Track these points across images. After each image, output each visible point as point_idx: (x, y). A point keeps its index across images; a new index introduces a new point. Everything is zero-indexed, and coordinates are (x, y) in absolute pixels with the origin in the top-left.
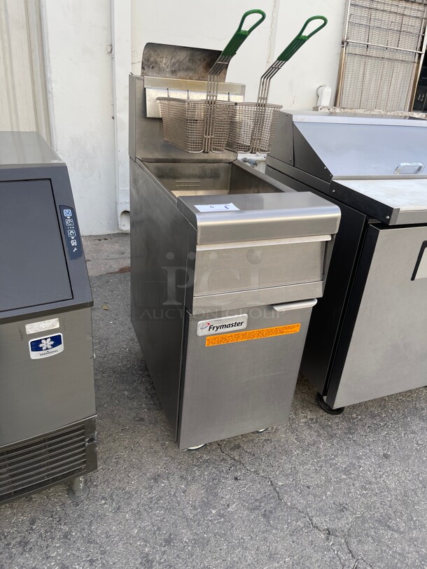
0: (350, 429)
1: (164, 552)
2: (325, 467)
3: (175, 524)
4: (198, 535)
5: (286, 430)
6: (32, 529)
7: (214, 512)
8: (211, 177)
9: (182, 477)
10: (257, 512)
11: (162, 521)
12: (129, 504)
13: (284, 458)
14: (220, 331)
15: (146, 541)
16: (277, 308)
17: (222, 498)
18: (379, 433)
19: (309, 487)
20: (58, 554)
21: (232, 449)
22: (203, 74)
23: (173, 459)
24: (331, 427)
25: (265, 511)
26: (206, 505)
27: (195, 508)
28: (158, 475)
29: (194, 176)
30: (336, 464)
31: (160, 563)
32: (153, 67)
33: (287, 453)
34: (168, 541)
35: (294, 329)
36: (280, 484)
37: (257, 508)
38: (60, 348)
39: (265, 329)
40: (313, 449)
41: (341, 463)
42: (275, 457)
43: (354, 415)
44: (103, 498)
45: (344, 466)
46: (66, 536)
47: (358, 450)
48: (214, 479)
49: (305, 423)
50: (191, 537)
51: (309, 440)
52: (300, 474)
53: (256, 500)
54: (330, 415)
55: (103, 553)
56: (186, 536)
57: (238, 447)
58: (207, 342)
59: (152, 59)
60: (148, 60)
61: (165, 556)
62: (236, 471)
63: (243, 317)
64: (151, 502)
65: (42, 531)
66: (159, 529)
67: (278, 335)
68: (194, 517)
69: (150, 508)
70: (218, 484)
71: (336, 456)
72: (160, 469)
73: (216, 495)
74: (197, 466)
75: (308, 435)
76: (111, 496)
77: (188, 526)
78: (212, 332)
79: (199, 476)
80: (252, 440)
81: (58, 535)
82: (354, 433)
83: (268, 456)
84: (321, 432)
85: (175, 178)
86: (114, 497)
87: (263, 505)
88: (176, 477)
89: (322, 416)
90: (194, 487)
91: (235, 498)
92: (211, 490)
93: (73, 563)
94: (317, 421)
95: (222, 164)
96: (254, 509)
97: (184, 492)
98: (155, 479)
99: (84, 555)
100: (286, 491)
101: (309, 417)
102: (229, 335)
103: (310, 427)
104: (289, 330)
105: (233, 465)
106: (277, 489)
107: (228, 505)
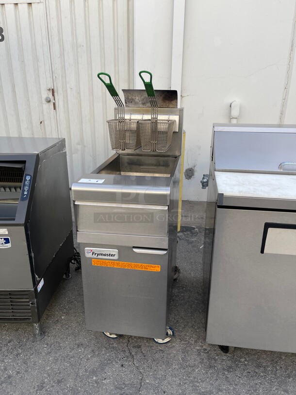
0: (230, 367)
1: (53, 386)
2: (188, 385)
3: (69, 375)
4: (76, 386)
5: (180, 349)
6: (7, 345)
7: (94, 378)
8: (163, 166)
9: (93, 351)
10: (118, 391)
11: (64, 369)
12: (56, 353)
13: (164, 366)
14: (100, 257)
15: (49, 376)
16: (135, 250)
17: (106, 373)
18: (253, 380)
19: (164, 392)
20: (8, 362)
21: (134, 347)
22: (162, 104)
23: (97, 338)
24: (215, 360)
25: (124, 393)
26: (94, 372)
27: (86, 371)
28: (82, 344)
29: (152, 165)
30: (198, 387)
31: (46, 390)
32: (131, 102)
33: (168, 364)
34: (59, 382)
35: (156, 269)
36: (148, 381)
37: (121, 389)
38: (9, 245)
39: (133, 263)
40: (190, 370)
41: (202, 388)
42: (158, 363)
43: (243, 360)
44: (47, 344)
45: (203, 390)
46: (17, 355)
47: (224, 385)
48: (109, 360)
49: (198, 350)
50: (72, 386)
51: (191, 362)
52: (166, 382)
53: (124, 384)
54: (222, 352)
55: (26, 371)
56: (70, 383)
57: (139, 347)
58: (93, 263)
59: (130, 98)
60: (128, 99)
61: (51, 389)
62: (126, 361)
63: (115, 251)
64: (67, 357)
65: (10, 348)
66: (60, 373)
67: (143, 269)
68: (82, 376)
69: (64, 360)
70: (109, 364)
71: (203, 381)
72: (85, 341)
73: (103, 369)
74: (106, 348)
75: (193, 359)
76: (51, 345)
77: (75, 379)
78: (95, 256)
79: (103, 354)
80: (151, 346)
81: (15, 352)
82: (231, 372)
83: (154, 361)
84: (205, 361)
85: (140, 165)
86: (52, 346)
87: (126, 388)
88: (90, 349)
89: (215, 350)
90: (95, 359)
91: (112, 377)
92: (102, 366)
93: (10, 369)
94: (208, 352)
95: (170, 158)
96: (118, 388)
97: (87, 360)
98: (79, 346)
99: (17, 368)
100: (147, 387)
101: (204, 347)
102: (107, 261)
103: (199, 354)
104: (151, 268)
105: (127, 357)
106: (142, 383)
107: (105, 379)
